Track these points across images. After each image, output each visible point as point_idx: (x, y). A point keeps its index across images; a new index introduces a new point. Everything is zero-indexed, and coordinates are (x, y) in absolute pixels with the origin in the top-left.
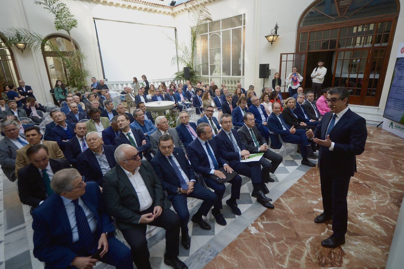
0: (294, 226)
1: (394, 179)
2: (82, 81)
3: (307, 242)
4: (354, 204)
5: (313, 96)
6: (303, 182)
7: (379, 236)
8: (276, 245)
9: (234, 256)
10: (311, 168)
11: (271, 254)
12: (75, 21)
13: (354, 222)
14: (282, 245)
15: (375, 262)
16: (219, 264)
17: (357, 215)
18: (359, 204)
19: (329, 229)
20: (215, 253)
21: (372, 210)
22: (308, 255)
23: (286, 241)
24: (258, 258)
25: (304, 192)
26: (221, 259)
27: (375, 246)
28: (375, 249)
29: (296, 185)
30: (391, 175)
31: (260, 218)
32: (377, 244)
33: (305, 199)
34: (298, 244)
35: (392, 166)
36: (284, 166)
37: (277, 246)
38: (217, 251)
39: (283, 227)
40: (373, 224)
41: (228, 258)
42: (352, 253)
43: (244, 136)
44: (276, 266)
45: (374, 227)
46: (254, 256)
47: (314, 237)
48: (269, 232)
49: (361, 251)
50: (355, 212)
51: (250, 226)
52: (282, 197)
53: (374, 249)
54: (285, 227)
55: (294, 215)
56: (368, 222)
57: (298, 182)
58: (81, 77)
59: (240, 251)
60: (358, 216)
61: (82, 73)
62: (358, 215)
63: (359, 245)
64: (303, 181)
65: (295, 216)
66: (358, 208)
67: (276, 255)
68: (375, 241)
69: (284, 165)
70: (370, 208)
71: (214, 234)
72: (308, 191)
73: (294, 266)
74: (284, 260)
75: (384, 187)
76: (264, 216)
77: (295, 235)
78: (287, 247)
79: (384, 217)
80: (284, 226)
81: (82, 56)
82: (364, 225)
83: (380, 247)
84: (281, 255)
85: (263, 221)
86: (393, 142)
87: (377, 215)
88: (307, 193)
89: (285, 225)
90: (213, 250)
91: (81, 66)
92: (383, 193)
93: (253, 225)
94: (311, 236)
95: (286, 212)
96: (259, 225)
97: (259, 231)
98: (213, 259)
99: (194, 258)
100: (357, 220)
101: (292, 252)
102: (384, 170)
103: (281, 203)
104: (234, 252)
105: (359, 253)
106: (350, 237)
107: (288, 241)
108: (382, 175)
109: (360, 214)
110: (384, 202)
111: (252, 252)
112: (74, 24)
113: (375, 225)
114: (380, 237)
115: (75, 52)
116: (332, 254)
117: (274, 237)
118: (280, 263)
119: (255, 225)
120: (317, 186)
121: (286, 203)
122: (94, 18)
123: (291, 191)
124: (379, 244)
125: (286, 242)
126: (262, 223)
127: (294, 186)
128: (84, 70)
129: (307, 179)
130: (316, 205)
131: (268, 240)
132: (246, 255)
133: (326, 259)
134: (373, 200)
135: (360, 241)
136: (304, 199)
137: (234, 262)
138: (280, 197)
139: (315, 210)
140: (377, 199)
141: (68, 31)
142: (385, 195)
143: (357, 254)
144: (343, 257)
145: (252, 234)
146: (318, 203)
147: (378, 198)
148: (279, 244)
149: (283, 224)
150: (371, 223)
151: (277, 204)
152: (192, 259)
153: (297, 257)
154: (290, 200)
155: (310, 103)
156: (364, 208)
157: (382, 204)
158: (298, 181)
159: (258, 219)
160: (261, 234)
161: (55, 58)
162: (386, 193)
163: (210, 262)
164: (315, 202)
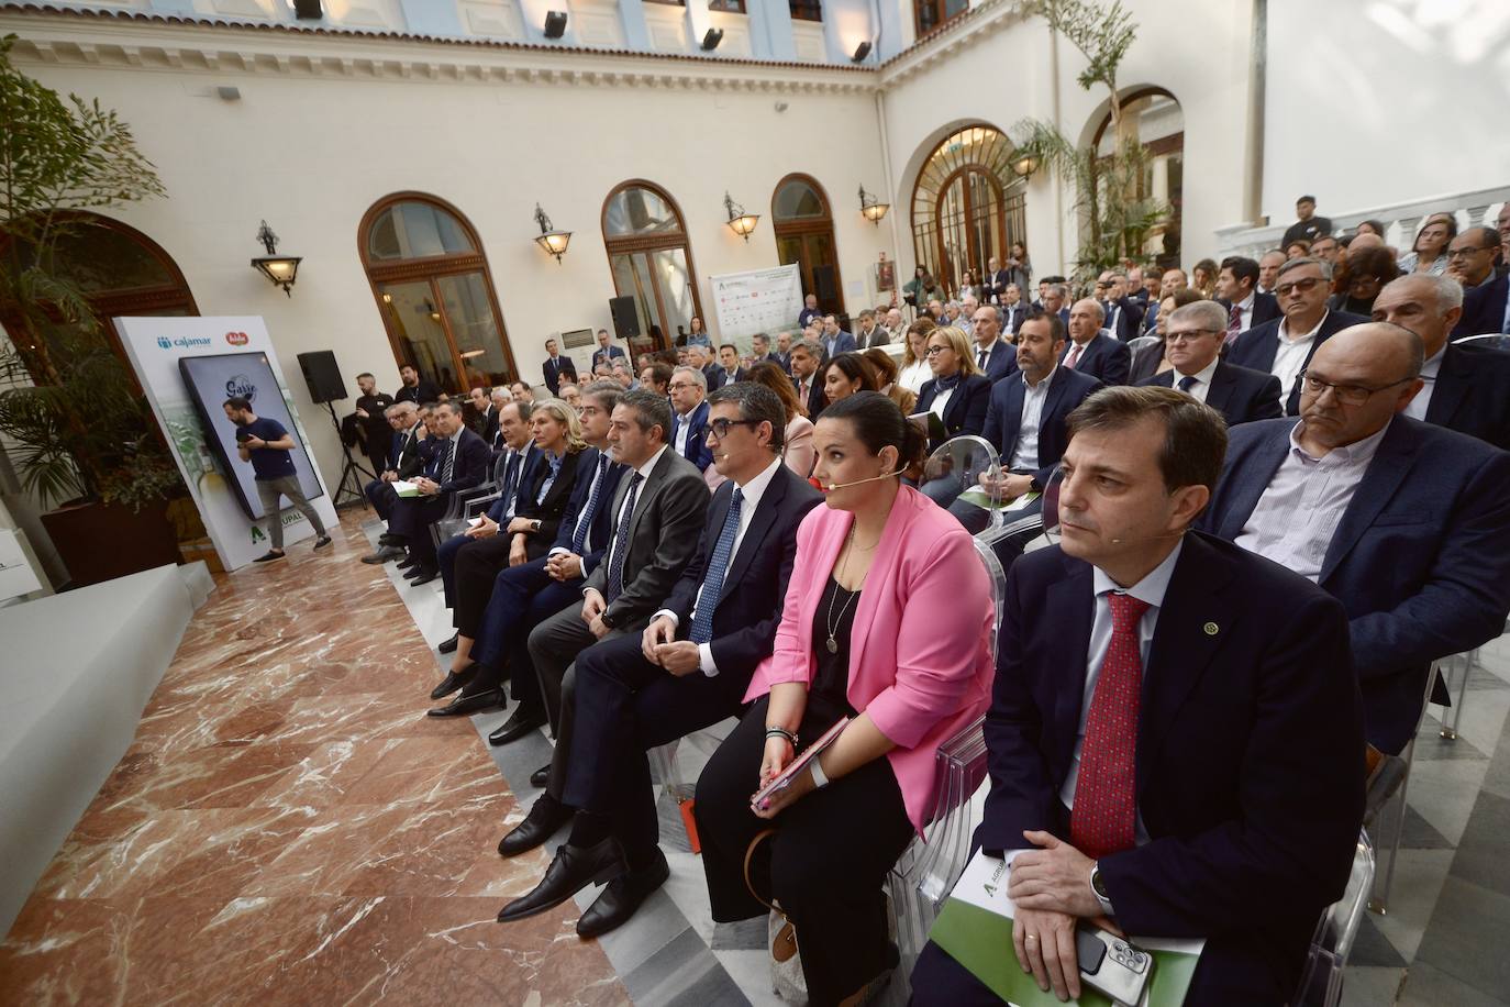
164: (335, 638)
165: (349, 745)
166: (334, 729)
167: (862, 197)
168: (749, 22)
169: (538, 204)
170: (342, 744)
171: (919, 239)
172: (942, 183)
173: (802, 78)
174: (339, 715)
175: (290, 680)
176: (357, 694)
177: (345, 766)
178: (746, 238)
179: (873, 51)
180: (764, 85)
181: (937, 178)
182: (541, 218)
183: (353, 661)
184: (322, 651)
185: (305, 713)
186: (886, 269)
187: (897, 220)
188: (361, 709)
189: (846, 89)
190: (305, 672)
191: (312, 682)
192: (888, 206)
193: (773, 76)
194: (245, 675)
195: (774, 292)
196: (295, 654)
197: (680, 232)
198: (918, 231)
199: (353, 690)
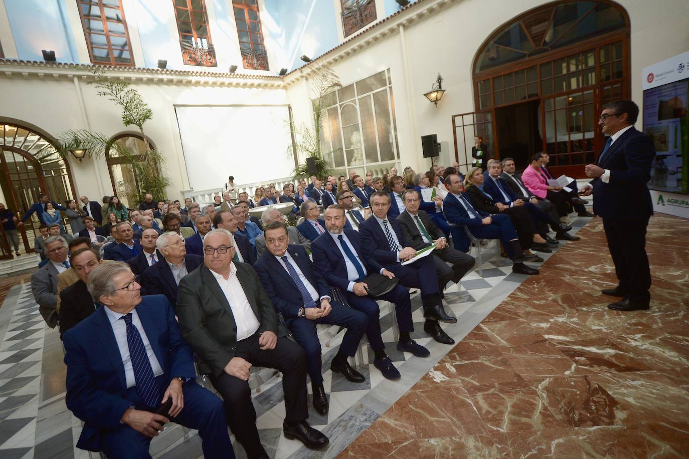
0: (510, 365)
1: (686, 279)
2: (160, 193)
3: (540, 387)
4: (619, 322)
5: (512, 165)
6: (518, 298)
7: (678, 369)
8: (482, 396)
9: (408, 419)
10: (529, 276)
11: (475, 411)
12: (149, 111)
13: (624, 349)
14: (494, 396)
15: (680, 412)
16: (382, 433)
17: (627, 338)
18: (629, 321)
19: (577, 365)
20: (373, 417)
21: (655, 329)
22: (545, 409)
23: (500, 389)
24: (452, 420)
25: (523, 311)
26: (385, 425)
27: (673, 386)
28: (674, 391)
29: (506, 303)
30: (678, 273)
31: (448, 357)
32: (677, 383)
33: (525, 322)
34: (523, 392)
35: (677, 259)
36: (481, 278)
37: (483, 399)
38: (377, 414)
39: (491, 368)
40: (662, 350)
41: (397, 422)
42: (631, 400)
43: (405, 226)
44: (487, 431)
45: (664, 354)
46: (443, 417)
47: (551, 379)
48: (468, 377)
49: (649, 397)
50: (622, 334)
51: (432, 370)
52: (483, 322)
53: (672, 390)
54: (496, 367)
55: (508, 348)
56: (651, 347)
57: (510, 299)
58: (158, 187)
59: (418, 410)
60: (630, 340)
61: (160, 182)
62: (630, 338)
63: (642, 385)
64: (517, 296)
65: (512, 349)
66: (627, 328)
67: (484, 411)
68: (672, 377)
69: (482, 276)
70: (651, 326)
71: (370, 388)
72: (529, 309)
73: (521, 429)
74: (501, 420)
75: (670, 291)
76: (455, 354)
77: (517, 378)
78: (503, 398)
79: (681, 337)
80: (493, 366)
81: (159, 158)
82: (645, 353)
83: (684, 386)
84: (494, 412)
85: (453, 361)
86: (671, 227)
87: (667, 335)
88: (528, 314)
89: (495, 364)
90: (369, 413)
91: (157, 172)
92: (669, 301)
93: (436, 369)
94: (547, 377)
95: (494, 345)
96: (448, 368)
97: (448, 377)
98: (371, 426)
99: (337, 426)
100: (630, 346)
101: (513, 406)
102: (663, 267)
103: (484, 331)
104: (407, 413)
105: (644, 399)
106: (620, 374)
107: (505, 389)
108: (661, 274)
109: (633, 336)
110: (674, 315)
111: (439, 410)
112: (147, 116)
113: (666, 351)
114: (681, 371)
115: (149, 153)
116: (591, 403)
117: (477, 384)
118: (493, 425)
119: (441, 368)
120: (544, 301)
121: (492, 330)
122: (174, 105)
123: (499, 312)
124: (682, 382)
125: (501, 391)
126: (454, 364)
127: (503, 305)
128: (163, 177)
129: (526, 293)
130: (548, 328)
131: (467, 389)
132: (428, 416)
133: (580, 414)
135: (641, 379)
136: (523, 323)
137: (408, 429)
138: (481, 323)
139: (546, 336)
140: (660, 311)
141: (140, 126)
142: (674, 303)
143: (641, 401)
144: (614, 409)
145: (437, 383)
146: (550, 327)
147: (662, 309)
148: (488, 395)
149: (492, 364)
150: (658, 350)
151: (477, 334)
152: (333, 428)
153: (524, 413)
154: (498, 326)
155: (510, 175)
156: (640, 327)
157: (672, 319)
158: (509, 296)
159: (445, 359)
160: (453, 382)
161: (123, 165)
162: (675, 301)
163: (365, 432)
164: (544, 325)
165: (590, 269)
166: (590, 276)
170: (592, 270)
174: (585, 279)
175: (594, 311)
176: (570, 283)
177: (596, 265)
183: (554, 301)
184: (561, 319)
185: (597, 288)
188: (575, 277)
190: (581, 310)
191: (583, 301)
194: (619, 337)
196: (577, 332)
199: (570, 286)
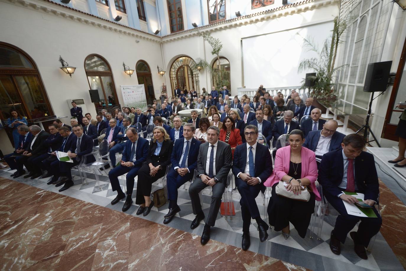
12: (221, 46)
18: (22, 245)
60: (7, 241)
103: (60, 198)
134: (19, 259)
139: (38, 214)
140: (17, 262)
141: (217, 54)
147: (18, 264)
156: (12, 247)
157: (5, 265)
167: (158, 69)
168: (127, 17)
169: (60, 56)
171: (172, 81)
172: (178, 68)
173: (143, 35)
174: (91, 235)
177: (117, 246)
178: (130, 76)
179: (159, 33)
180: (133, 35)
181: (176, 66)
182: (62, 60)
183: (71, 218)
184: (48, 220)
185: (72, 239)
186: (164, 87)
187: (167, 75)
189: (154, 40)
190: (50, 228)
192: (165, 72)
193: (136, 33)
195: (138, 91)
196: (32, 224)
197: (110, 72)
198: (172, 79)
